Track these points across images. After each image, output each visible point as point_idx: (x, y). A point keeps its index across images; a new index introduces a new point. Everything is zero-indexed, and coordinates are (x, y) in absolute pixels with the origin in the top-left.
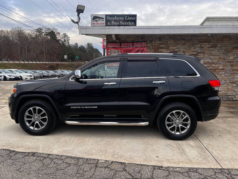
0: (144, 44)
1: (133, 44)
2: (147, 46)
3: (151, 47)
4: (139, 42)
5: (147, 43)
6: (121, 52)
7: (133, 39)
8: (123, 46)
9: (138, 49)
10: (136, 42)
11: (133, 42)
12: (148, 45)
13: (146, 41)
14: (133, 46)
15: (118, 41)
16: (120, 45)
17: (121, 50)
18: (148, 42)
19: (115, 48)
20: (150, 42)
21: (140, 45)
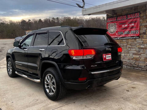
0: (137, 15)
1: (127, 17)
2: (140, 17)
3: (145, 17)
4: (132, 13)
5: (140, 14)
6: (117, 25)
7: (127, 12)
8: (119, 19)
9: (131, 20)
10: (130, 14)
11: (127, 15)
12: (142, 15)
13: (139, 12)
14: (127, 18)
15: (115, 16)
16: (116, 19)
17: (117, 23)
18: (141, 12)
19: (112, 22)
20: (143, 12)
21: (133, 17)
